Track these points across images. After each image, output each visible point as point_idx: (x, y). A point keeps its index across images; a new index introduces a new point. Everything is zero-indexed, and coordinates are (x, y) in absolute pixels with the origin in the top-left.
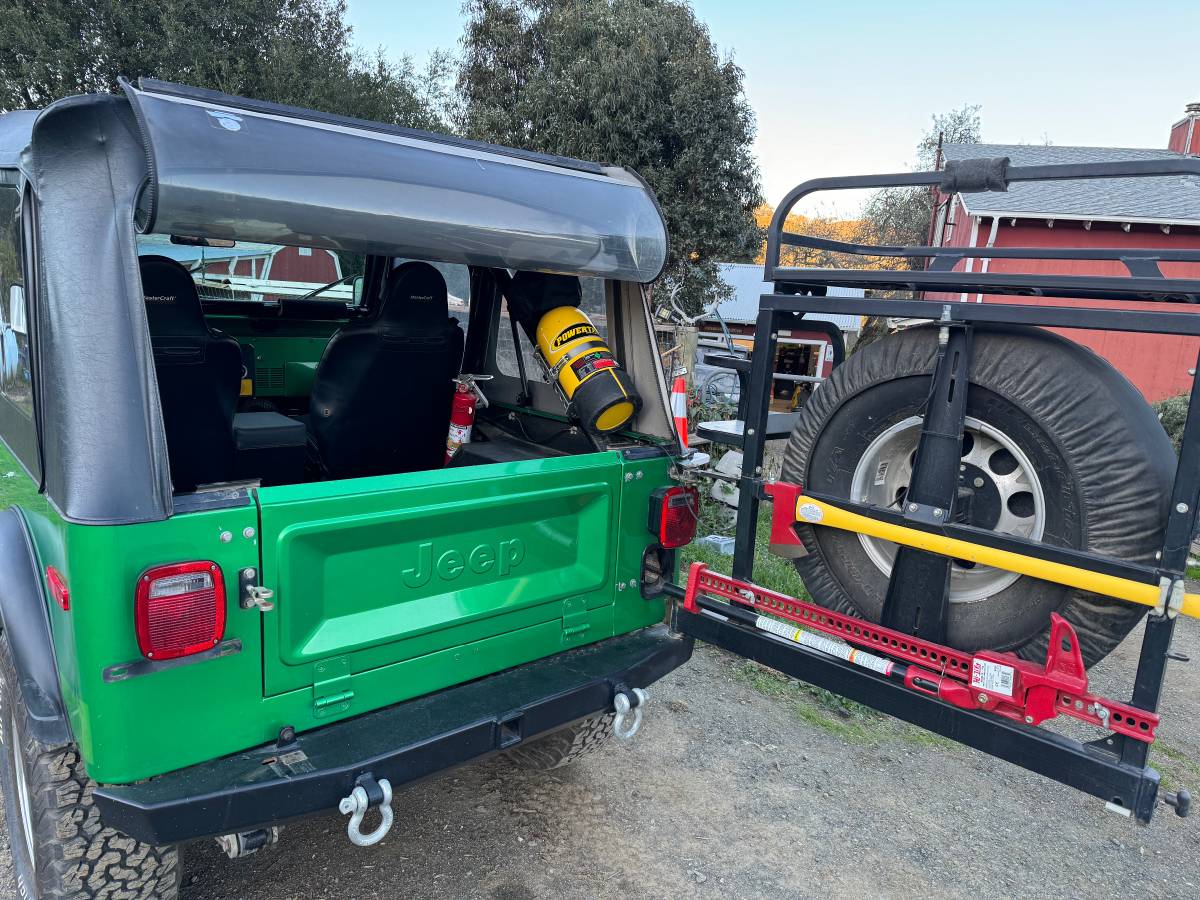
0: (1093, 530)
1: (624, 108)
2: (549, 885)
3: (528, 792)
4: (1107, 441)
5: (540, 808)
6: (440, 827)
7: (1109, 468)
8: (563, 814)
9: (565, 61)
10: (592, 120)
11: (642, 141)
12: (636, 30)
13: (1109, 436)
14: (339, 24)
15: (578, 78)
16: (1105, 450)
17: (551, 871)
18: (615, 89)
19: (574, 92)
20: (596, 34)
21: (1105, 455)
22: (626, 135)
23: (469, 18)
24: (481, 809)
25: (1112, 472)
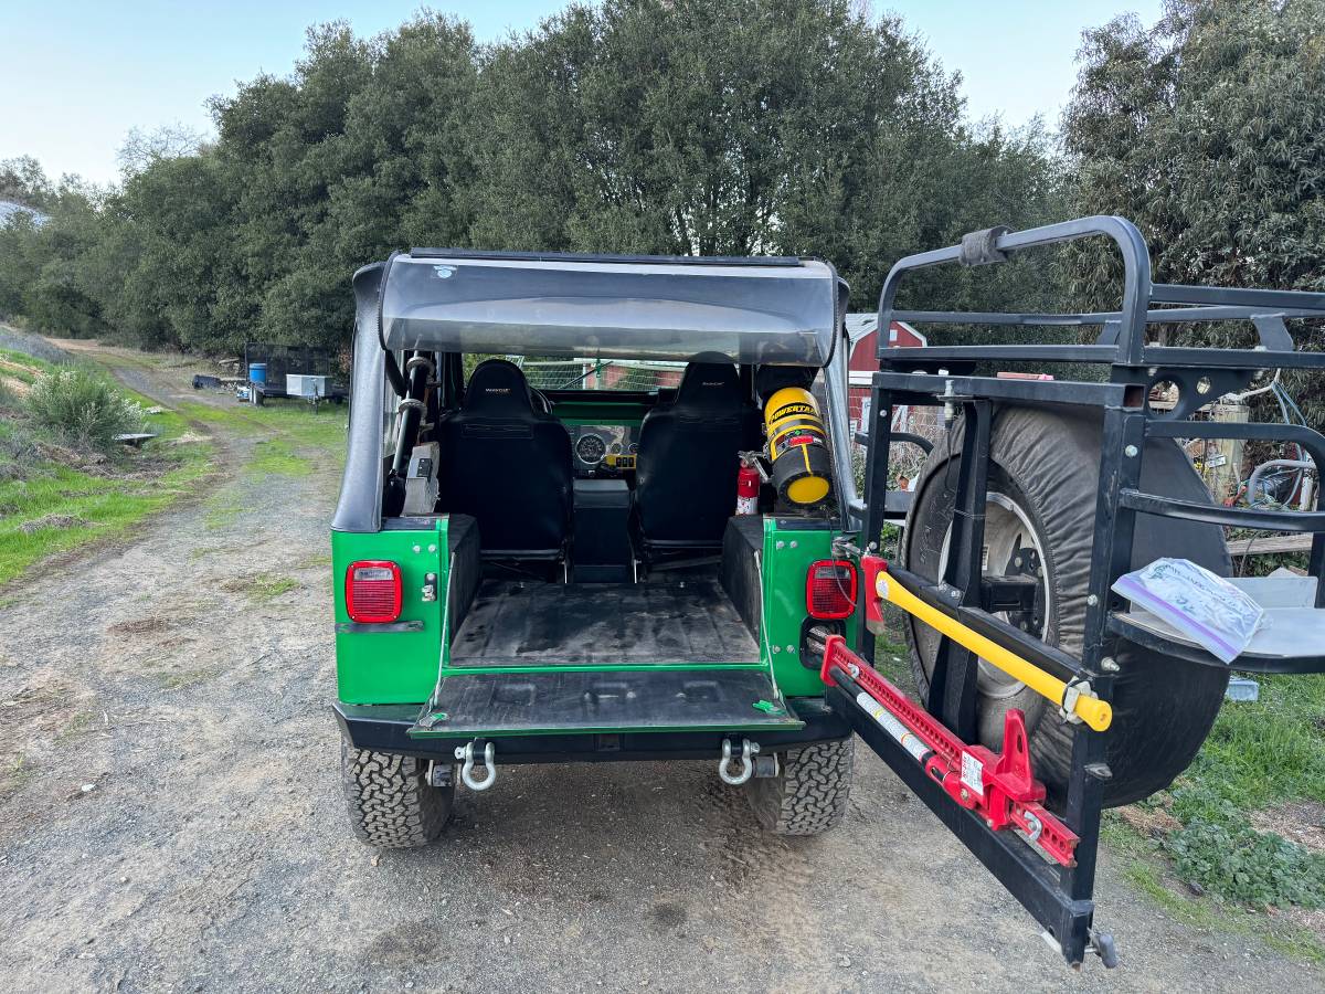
0: (1062, 624)
1: (1277, 133)
2: (704, 917)
3: (751, 846)
4: (1078, 525)
5: (752, 861)
6: (659, 847)
7: (1077, 556)
8: (767, 872)
9: (1198, 90)
10: (1231, 154)
11: (1304, 170)
12: (1307, 31)
13: (1081, 520)
14: (953, 98)
15: (1214, 108)
16: (1076, 536)
17: (716, 909)
18: (1266, 113)
19: (1207, 126)
20: (1247, 48)
21: (1074, 541)
22: (1280, 166)
23: (1085, 63)
24: (701, 846)
25: (1078, 560)
